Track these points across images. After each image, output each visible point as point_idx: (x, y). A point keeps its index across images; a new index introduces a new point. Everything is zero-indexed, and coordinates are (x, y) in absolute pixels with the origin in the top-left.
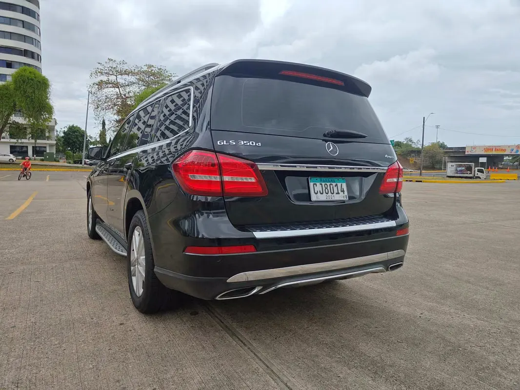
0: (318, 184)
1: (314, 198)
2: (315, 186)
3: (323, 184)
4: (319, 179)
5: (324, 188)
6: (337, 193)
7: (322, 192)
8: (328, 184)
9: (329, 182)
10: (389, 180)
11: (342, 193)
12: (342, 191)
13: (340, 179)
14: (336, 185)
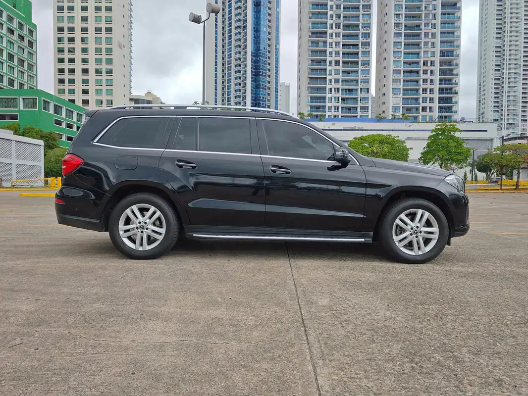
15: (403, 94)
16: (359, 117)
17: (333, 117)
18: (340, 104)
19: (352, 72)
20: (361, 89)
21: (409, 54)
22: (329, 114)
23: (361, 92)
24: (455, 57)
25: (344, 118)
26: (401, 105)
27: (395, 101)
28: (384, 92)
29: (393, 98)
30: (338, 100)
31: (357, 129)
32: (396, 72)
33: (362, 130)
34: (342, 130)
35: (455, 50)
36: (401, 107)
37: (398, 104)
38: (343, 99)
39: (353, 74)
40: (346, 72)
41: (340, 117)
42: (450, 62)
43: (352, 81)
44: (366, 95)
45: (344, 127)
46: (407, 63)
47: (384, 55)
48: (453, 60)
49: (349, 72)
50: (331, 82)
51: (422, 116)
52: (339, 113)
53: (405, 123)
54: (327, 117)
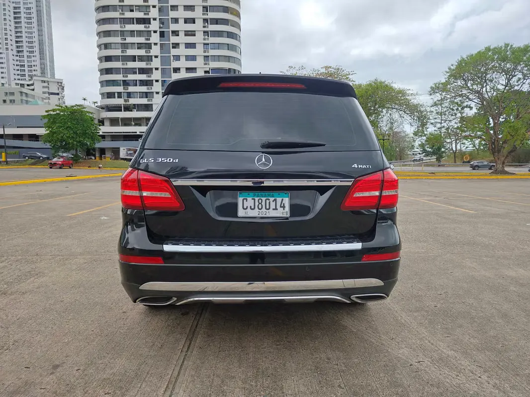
0: (249, 199)
1: (241, 213)
2: (245, 201)
3: (257, 199)
4: (251, 194)
5: (257, 204)
6: (273, 209)
7: (253, 207)
8: (264, 199)
9: (266, 197)
10: (357, 195)
11: (280, 210)
12: (281, 207)
13: (282, 193)
14: (275, 200)
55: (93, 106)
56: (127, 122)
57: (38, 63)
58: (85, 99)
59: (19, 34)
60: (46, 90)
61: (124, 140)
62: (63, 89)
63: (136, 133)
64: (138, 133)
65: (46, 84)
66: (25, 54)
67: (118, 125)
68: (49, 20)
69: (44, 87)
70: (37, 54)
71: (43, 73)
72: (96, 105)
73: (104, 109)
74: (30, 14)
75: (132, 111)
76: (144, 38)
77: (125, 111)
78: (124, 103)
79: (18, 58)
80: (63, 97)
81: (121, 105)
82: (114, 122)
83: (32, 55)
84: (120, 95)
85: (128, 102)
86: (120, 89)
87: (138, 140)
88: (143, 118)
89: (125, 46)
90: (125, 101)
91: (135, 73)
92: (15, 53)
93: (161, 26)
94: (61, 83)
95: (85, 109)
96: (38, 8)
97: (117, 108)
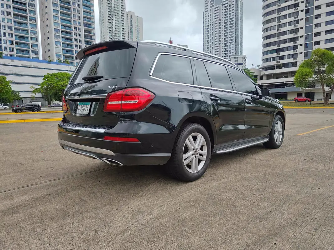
1: (78, 112)
12: (87, 109)
15: (62, 46)
16: (31, 58)
17: (9, 55)
18: (15, 46)
19: (22, 23)
20: (31, 37)
21: (64, 20)
22: (6, 53)
23: (31, 39)
24: (92, 29)
25: (19, 58)
26: (62, 53)
27: (57, 50)
28: (49, 43)
29: (56, 48)
30: (13, 43)
31: (33, 67)
32: (56, 30)
33: (37, 68)
34: (20, 66)
35: (92, 24)
36: (62, 55)
37: (59, 52)
38: (17, 43)
39: (24, 25)
40: (17, 22)
41: (15, 56)
42: (90, 31)
43: (23, 30)
44: (35, 43)
45: (22, 65)
46: (63, 26)
47: (46, 17)
48: (91, 30)
49: (20, 23)
50: (4, 28)
51: (76, 62)
52: (14, 53)
53: (68, 66)
54: (4, 55)
55: (257, 68)
56: (278, 76)
57: (234, 48)
58: (252, 65)
59: (226, 34)
60: (236, 62)
61: (276, 88)
62: (245, 60)
63: (283, 82)
64: (285, 83)
65: (237, 59)
66: (228, 44)
67: (272, 79)
68: (242, 22)
69: (235, 61)
70: (234, 43)
71: (236, 53)
72: (259, 67)
73: (264, 69)
74: (232, 21)
75: (281, 68)
76: (293, 18)
77: (276, 69)
78: (276, 64)
79: (225, 47)
80: (245, 65)
81: (274, 65)
82: (269, 77)
83: (231, 44)
84: (274, 59)
85: (279, 62)
86: (275, 55)
87: (284, 87)
88: (289, 72)
89: (279, 26)
90: (277, 62)
91: (285, 42)
92: (223, 45)
93: (307, 5)
94: (245, 57)
95: (249, 71)
96: (237, 17)
97: (272, 68)
